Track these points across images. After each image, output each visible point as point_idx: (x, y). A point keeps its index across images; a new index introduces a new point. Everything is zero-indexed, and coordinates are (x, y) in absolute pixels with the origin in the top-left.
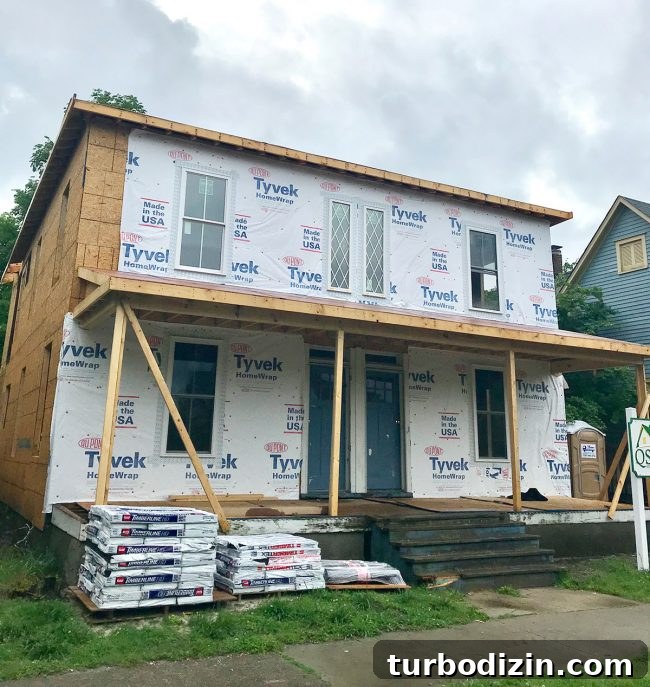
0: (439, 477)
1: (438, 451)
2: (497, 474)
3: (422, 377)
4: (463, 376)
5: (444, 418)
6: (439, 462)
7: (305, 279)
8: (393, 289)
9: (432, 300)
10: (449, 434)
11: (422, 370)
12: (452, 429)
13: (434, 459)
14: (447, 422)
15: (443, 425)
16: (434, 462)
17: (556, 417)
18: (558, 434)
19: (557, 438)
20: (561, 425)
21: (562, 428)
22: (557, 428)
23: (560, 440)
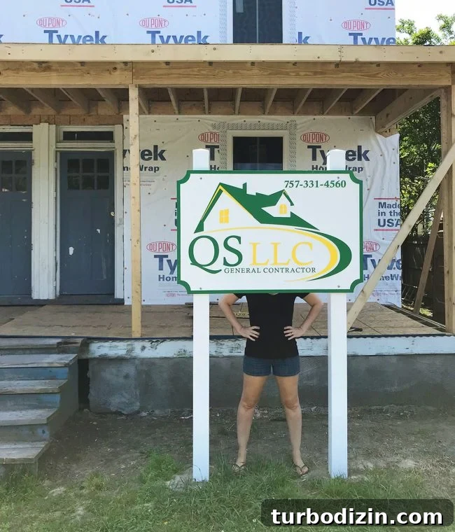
0: (169, 279)
1: (168, 246)
3: (145, 154)
4: (212, 148)
6: (168, 261)
13: (161, 258)
16: (161, 262)
17: (381, 194)
18: (382, 218)
19: (379, 224)
20: (390, 206)
21: (392, 209)
22: (381, 210)
23: (386, 227)
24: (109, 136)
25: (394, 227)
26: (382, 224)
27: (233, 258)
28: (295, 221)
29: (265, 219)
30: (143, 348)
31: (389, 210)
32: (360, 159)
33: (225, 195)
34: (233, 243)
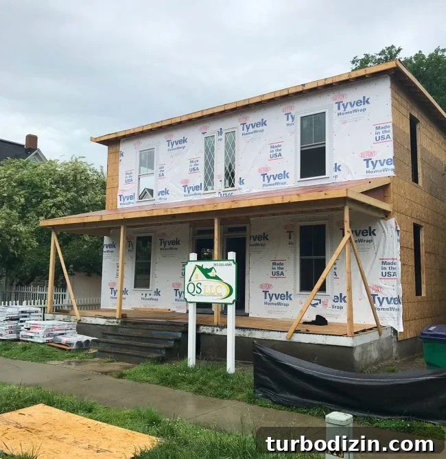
0: (269, 304)
1: (269, 286)
2: (317, 304)
3: (259, 238)
4: (290, 232)
5: (274, 264)
6: (269, 294)
7: (191, 191)
8: (241, 182)
9: (269, 181)
10: (278, 274)
11: (260, 233)
12: (280, 271)
13: (266, 292)
14: (276, 267)
15: (273, 269)
16: (266, 294)
17: (383, 256)
18: (384, 271)
19: (382, 275)
20: (389, 264)
21: (390, 266)
22: (384, 266)
23: (387, 277)
24: (244, 229)
25: (392, 277)
26: (384, 275)
27: (199, 291)
28: (216, 278)
29: (208, 277)
30: (217, 331)
31: (388, 266)
32: (370, 235)
33: (197, 268)
34: (199, 285)
